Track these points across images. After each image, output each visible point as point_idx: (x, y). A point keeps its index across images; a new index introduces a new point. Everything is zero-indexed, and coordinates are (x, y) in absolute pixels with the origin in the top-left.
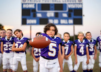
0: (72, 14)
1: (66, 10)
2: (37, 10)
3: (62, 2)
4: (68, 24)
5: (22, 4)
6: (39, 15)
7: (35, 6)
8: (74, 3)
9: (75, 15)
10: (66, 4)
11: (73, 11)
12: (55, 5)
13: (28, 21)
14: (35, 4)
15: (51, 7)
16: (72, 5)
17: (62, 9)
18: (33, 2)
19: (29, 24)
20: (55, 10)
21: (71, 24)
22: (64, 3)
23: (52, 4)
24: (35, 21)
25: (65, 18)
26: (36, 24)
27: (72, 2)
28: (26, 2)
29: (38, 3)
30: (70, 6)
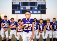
0: (40, 8)
1: (37, 5)
2: (20, 6)
3: (34, 1)
4: (38, 13)
5: (12, 2)
6: (22, 8)
7: (20, 3)
8: (41, 1)
9: (41, 8)
10: (36, 2)
11: (41, 6)
12: (31, 2)
13: (16, 12)
14: (20, 2)
15: (28, 4)
16: (40, 3)
17: (34, 5)
18: (18, 1)
19: (16, 13)
20: (31, 5)
21: (39, 13)
22: (36, 1)
23: (29, 2)
24: (19, 12)
25: (36, 10)
26: (20, 13)
27: (40, 1)
28: (15, 1)
29: (21, 1)
30: (39, 3)
